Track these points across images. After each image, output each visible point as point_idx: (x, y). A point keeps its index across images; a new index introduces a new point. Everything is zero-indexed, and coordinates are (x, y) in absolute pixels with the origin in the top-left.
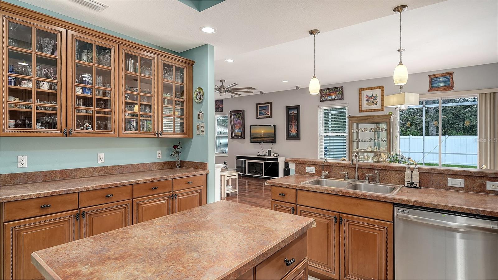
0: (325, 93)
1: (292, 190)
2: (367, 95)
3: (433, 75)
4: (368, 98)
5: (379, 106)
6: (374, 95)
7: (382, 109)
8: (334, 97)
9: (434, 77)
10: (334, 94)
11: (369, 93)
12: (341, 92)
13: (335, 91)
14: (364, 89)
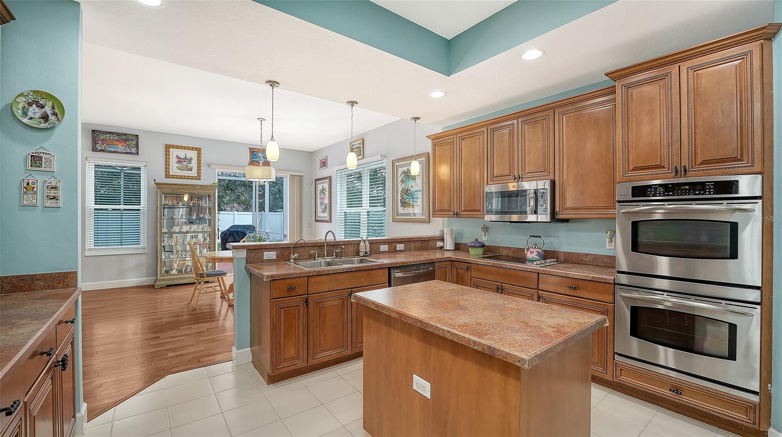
0: (102, 138)
1: (303, 279)
2: (177, 156)
3: (254, 149)
4: (180, 160)
5: (194, 173)
6: (188, 157)
7: (198, 178)
8: (121, 148)
9: (254, 151)
10: (122, 144)
11: (182, 153)
12: (134, 143)
13: (124, 140)
14: (173, 147)
